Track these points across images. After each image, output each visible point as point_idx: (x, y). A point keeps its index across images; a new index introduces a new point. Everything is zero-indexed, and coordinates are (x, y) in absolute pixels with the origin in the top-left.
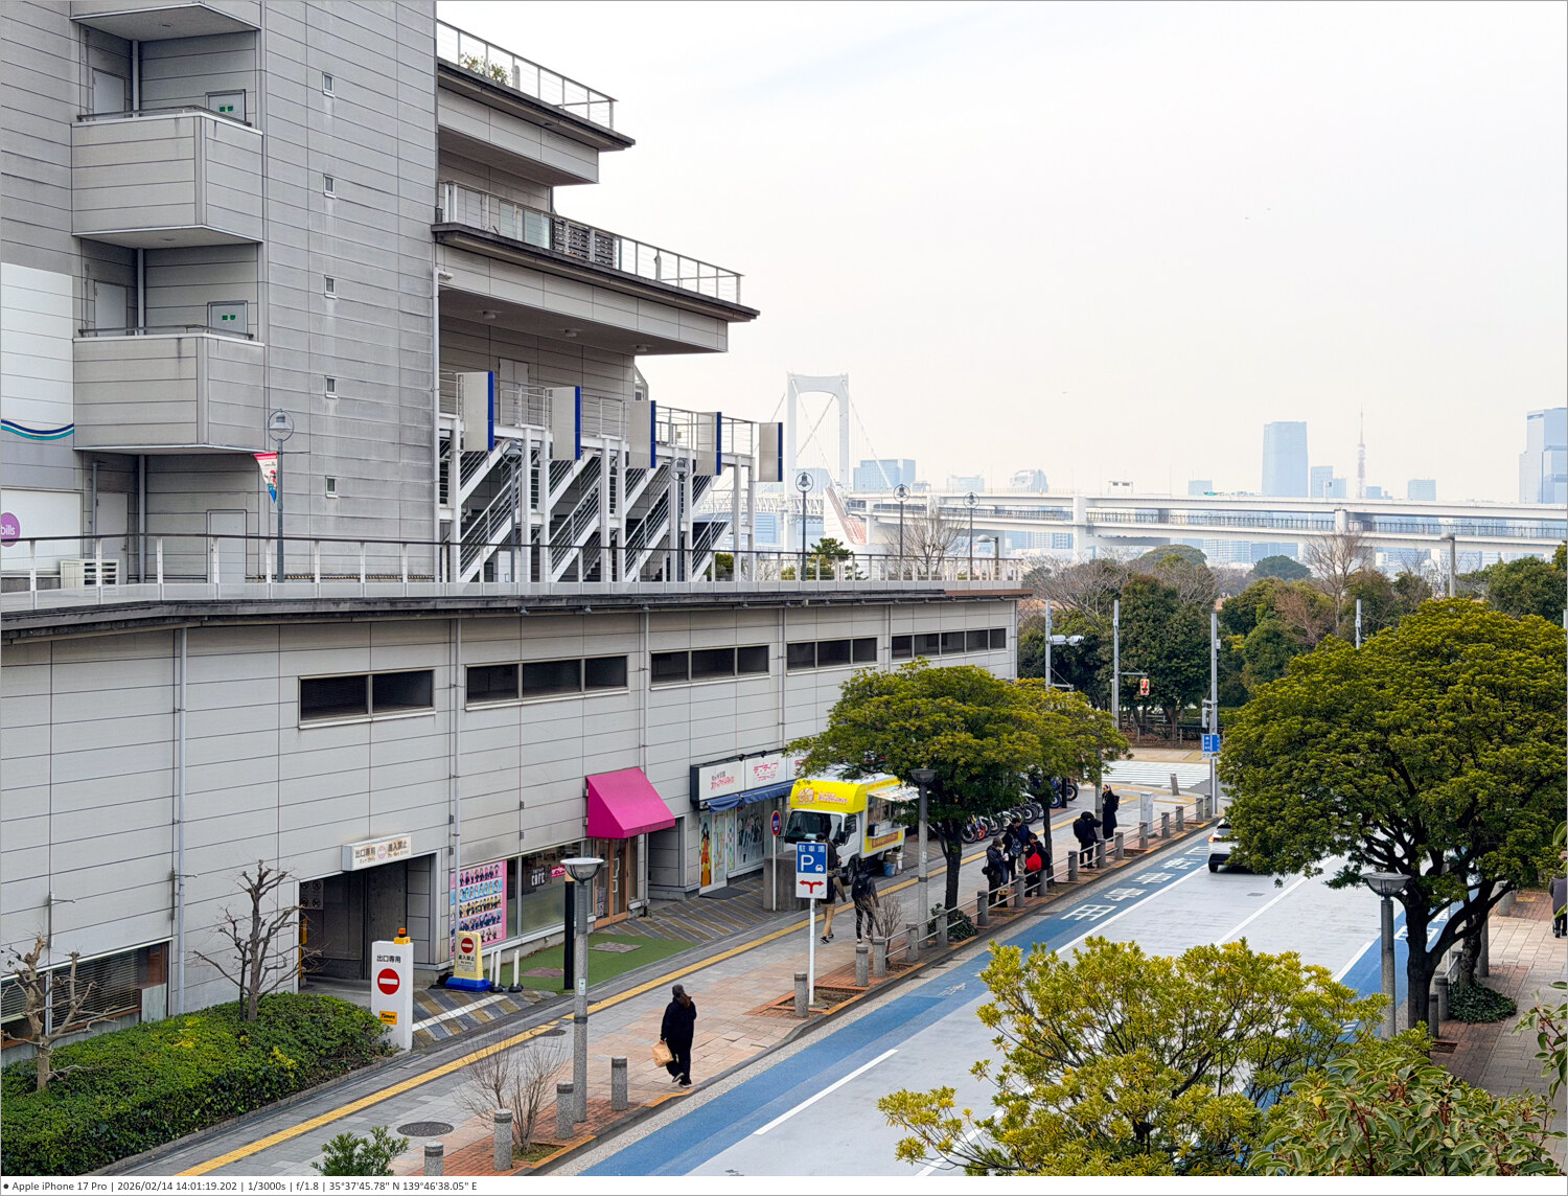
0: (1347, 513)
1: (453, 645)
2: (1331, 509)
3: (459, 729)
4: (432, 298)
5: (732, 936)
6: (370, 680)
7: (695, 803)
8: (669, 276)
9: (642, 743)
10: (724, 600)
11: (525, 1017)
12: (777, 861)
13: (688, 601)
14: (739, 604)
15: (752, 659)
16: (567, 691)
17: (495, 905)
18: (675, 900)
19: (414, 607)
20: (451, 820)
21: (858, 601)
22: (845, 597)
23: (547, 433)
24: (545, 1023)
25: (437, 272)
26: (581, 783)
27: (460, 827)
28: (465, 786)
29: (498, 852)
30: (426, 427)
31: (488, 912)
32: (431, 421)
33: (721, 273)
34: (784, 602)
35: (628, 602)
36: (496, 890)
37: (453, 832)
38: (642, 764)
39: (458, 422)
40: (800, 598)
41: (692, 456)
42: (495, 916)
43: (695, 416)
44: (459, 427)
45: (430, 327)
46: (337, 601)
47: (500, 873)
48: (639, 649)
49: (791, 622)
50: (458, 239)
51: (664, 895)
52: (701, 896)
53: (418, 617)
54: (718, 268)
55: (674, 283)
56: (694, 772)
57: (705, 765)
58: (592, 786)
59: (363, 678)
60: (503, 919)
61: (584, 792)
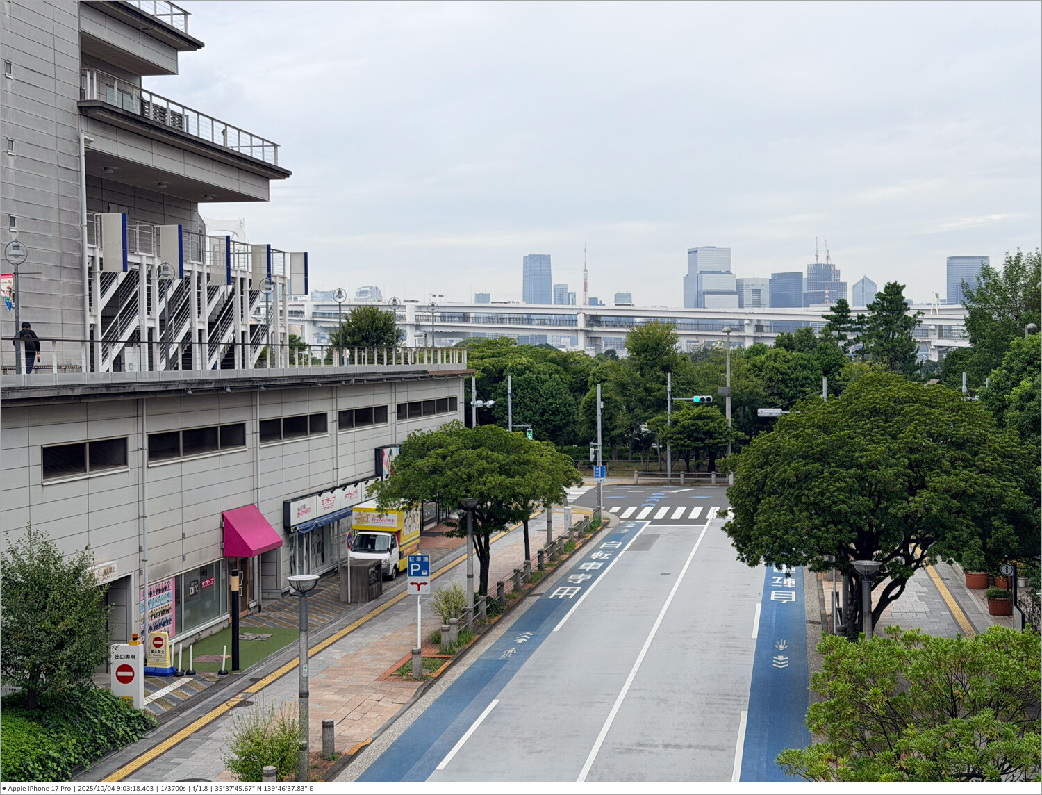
0: (585, 315)
1: (140, 418)
2: (575, 312)
3: (146, 481)
4: (80, 157)
5: (331, 623)
6: (87, 446)
7: (287, 528)
8: (233, 142)
9: (255, 487)
10: (306, 381)
11: (214, 694)
12: (351, 567)
13: (286, 382)
14: (315, 383)
15: (317, 423)
16: (209, 450)
17: (168, 611)
18: (274, 599)
19: (122, 390)
20: (141, 549)
21: (381, 379)
22: (374, 377)
23: (156, 259)
24: (234, 696)
25: (83, 136)
26: (219, 517)
27: (147, 554)
28: (151, 524)
29: (169, 571)
30: (78, 254)
31: (164, 616)
32: (81, 249)
33: (266, 143)
34: (339, 382)
35: (251, 383)
36: (167, 600)
37: (142, 558)
38: (256, 501)
39: (98, 250)
40: (349, 379)
41: (248, 277)
42: (168, 619)
43: (250, 248)
44: (98, 255)
45: (79, 179)
46: (73, 387)
47: (171, 587)
48: (252, 419)
49: (342, 395)
50: (99, 113)
51: (271, 596)
52: (291, 595)
53: (122, 398)
54: (263, 140)
55: (236, 149)
56: (286, 506)
57: (293, 500)
58: (227, 519)
59: (82, 445)
60: (173, 621)
61: (221, 524)
